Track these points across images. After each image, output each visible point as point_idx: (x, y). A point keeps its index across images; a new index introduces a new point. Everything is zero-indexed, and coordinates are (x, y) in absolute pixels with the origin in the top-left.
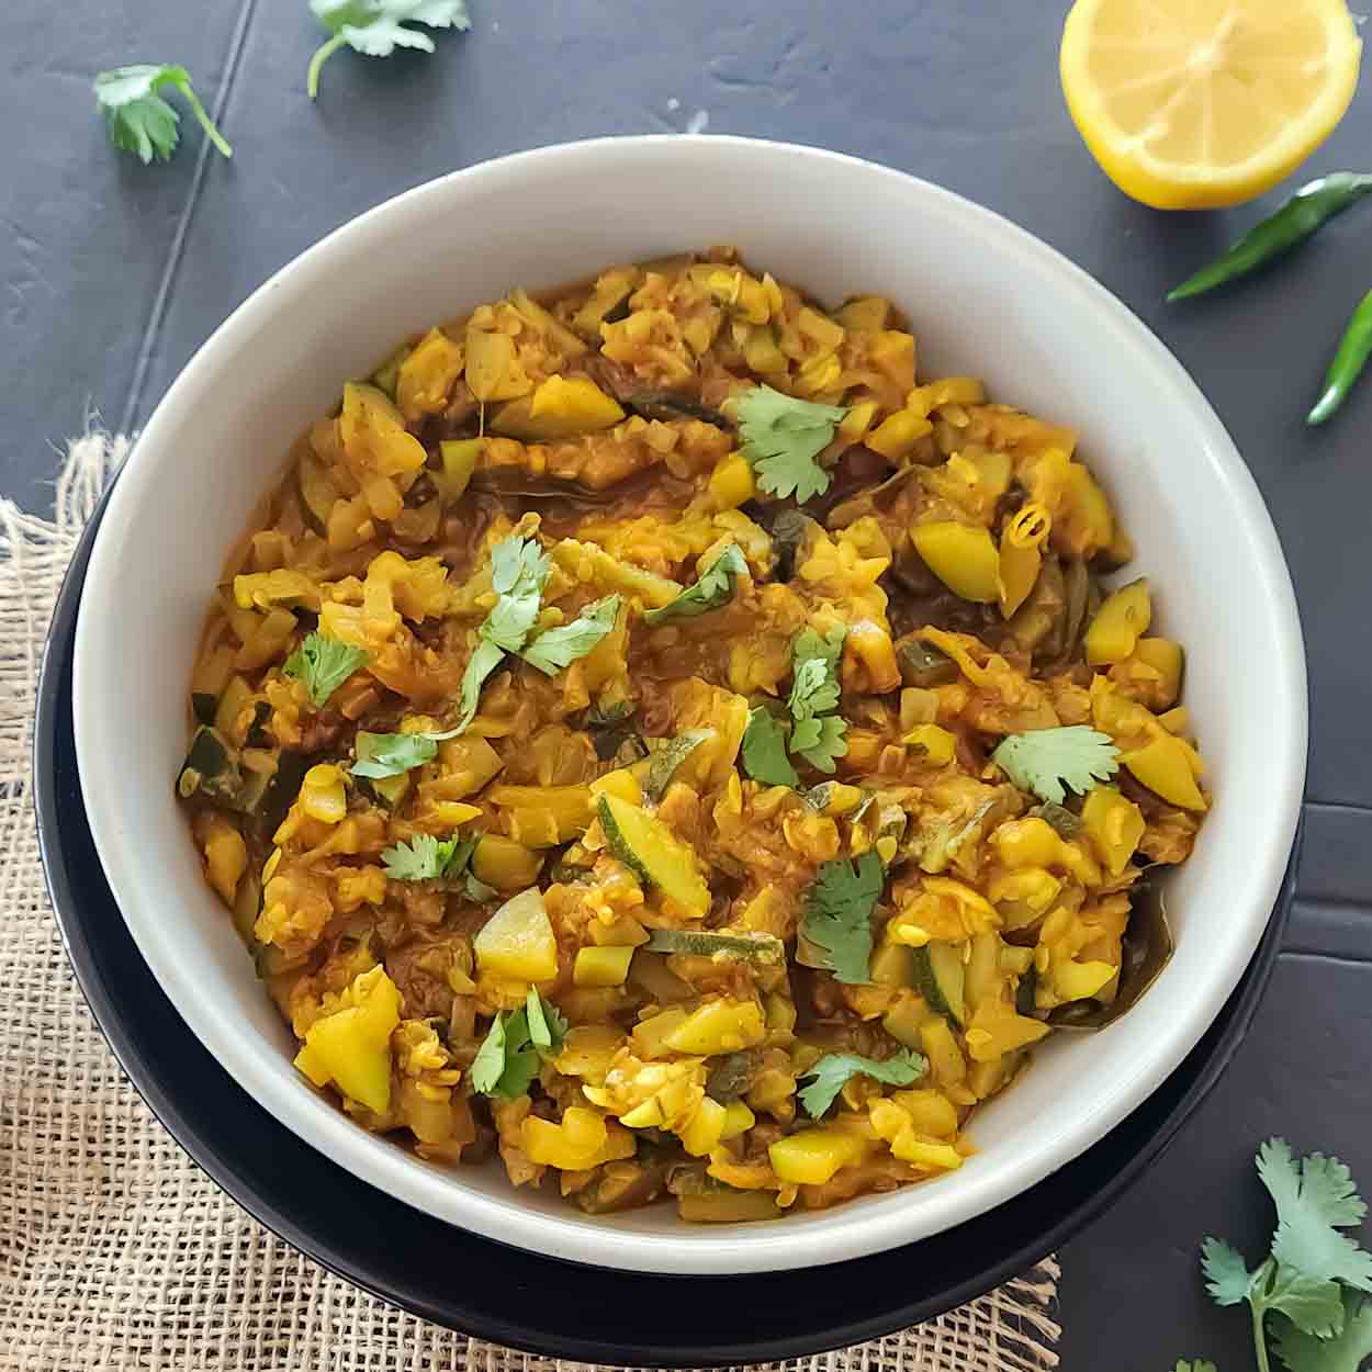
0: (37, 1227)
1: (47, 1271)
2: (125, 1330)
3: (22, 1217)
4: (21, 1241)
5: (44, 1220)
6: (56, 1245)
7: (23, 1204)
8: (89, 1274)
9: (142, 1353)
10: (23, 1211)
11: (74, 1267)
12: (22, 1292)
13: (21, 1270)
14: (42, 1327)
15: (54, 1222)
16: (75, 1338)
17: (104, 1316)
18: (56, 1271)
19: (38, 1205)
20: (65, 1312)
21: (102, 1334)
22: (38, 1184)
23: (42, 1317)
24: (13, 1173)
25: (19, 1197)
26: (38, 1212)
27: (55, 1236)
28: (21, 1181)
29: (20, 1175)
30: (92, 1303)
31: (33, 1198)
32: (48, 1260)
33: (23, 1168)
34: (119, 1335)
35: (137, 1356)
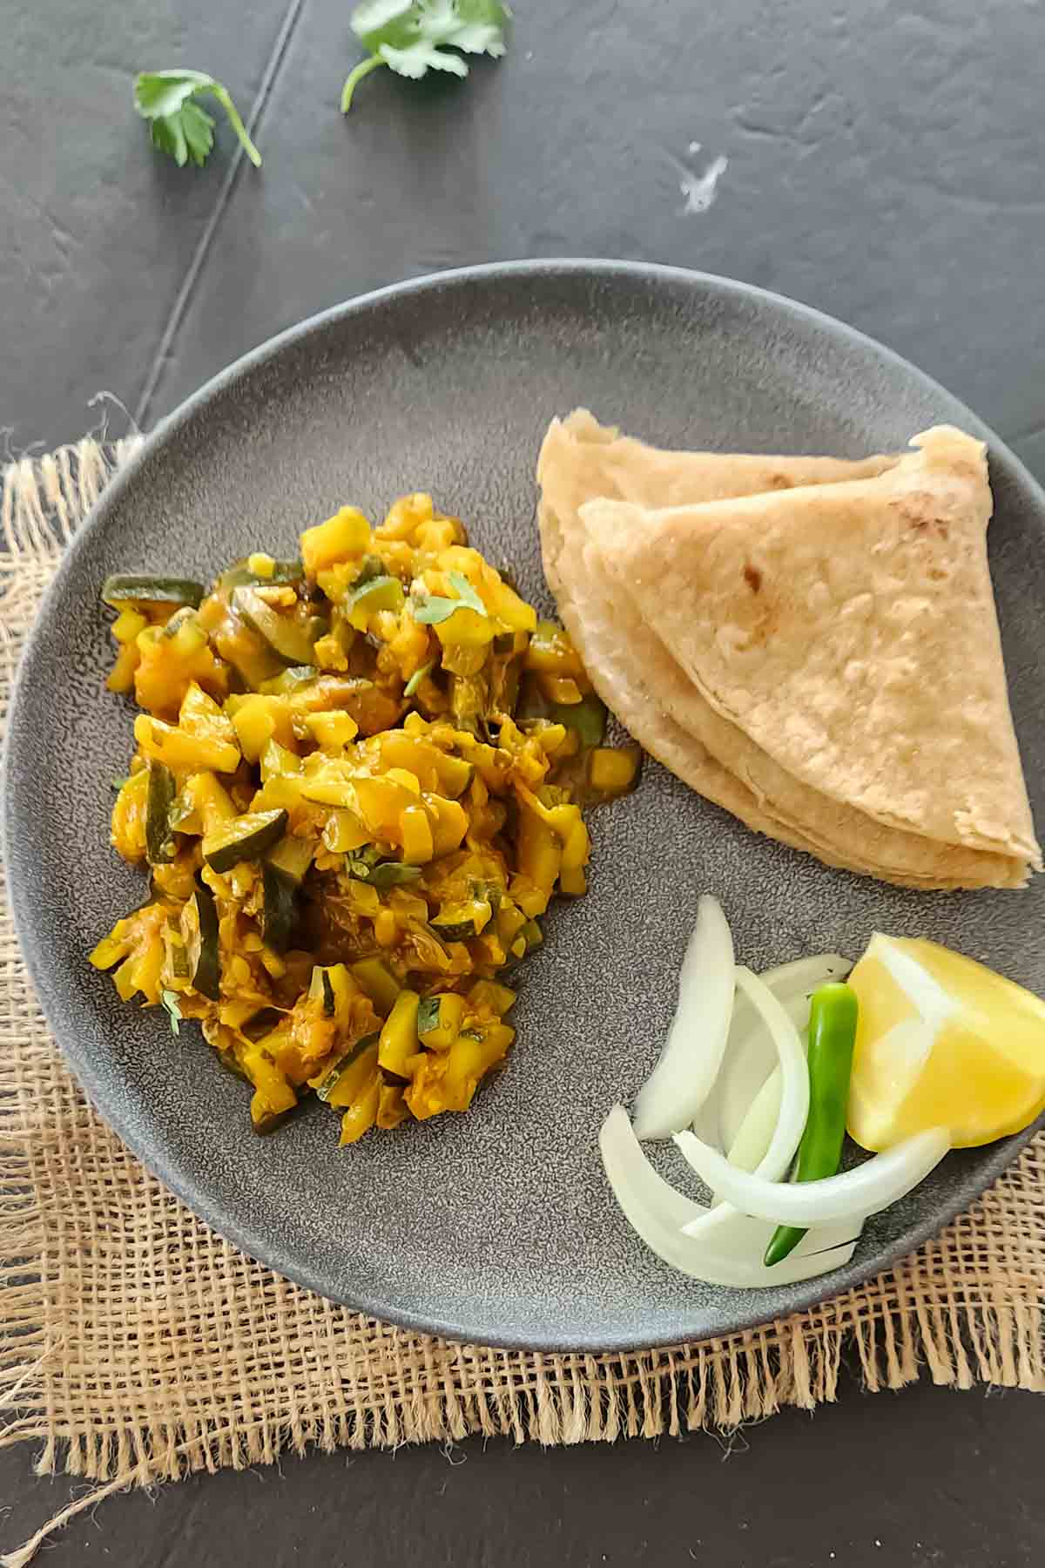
0: (126, 1193)
1: (149, 1232)
2: (244, 1268)
3: (109, 1188)
4: (115, 1209)
5: (132, 1188)
6: (149, 1208)
7: (110, 1175)
8: (192, 1227)
9: (265, 1285)
10: (108, 1182)
11: (175, 1225)
12: (131, 1254)
13: (122, 1234)
14: (163, 1283)
15: (141, 1187)
16: (198, 1286)
17: (219, 1261)
18: (158, 1231)
19: (123, 1174)
20: (181, 1265)
21: (222, 1277)
22: (118, 1155)
23: (158, 1273)
24: (93, 1148)
25: (102, 1170)
26: (123, 1181)
27: (146, 1199)
28: (101, 1155)
29: (101, 1149)
30: (203, 1252)
31: (115, 1168)
32: (147, 1221)
33: (102, 1142)
34: (239, 1274)
35: (261, 1290)
